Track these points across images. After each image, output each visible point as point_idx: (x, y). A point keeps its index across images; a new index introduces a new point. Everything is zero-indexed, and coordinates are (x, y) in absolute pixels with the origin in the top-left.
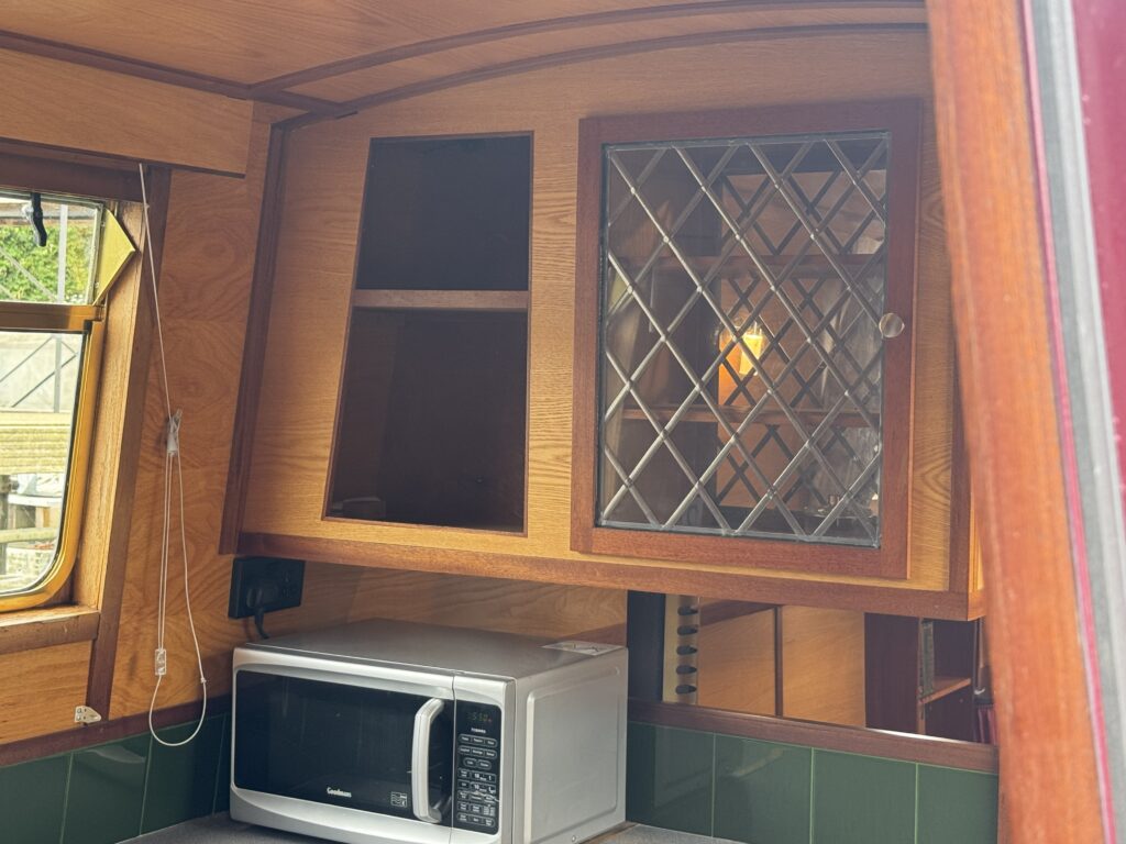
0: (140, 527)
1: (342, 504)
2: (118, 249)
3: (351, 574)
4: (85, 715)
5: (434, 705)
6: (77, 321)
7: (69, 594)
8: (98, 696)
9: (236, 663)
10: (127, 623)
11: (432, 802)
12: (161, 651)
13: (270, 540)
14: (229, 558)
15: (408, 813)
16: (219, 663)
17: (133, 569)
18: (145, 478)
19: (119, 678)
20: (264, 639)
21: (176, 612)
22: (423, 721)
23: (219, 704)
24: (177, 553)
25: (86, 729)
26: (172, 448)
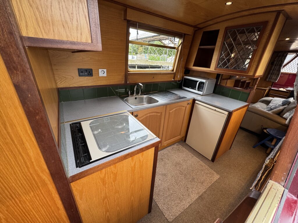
0: (179, 66)
1: (194, 65)
2: (180, 42)
3: (194, 71)
4: (173, 80)
5: (199, 82)
6: (176, 48)
7: (173, 71)
8: (174, 78)
9: (184, 77)
10: (177, 73)
11: (198, 89)
12: (179, 76)
13: (188, 68)
14: (184, 69)
15: (196, 90)
16: (183, 77)
17: (178, 69)
18: (180, 62)
19: (175, 77)
20: (186, 76)
21: (180, 73)
22: (198, 83)
23: (182, 80)
24: (181, 68)
25: (173, 81)
26: (182, 60)
